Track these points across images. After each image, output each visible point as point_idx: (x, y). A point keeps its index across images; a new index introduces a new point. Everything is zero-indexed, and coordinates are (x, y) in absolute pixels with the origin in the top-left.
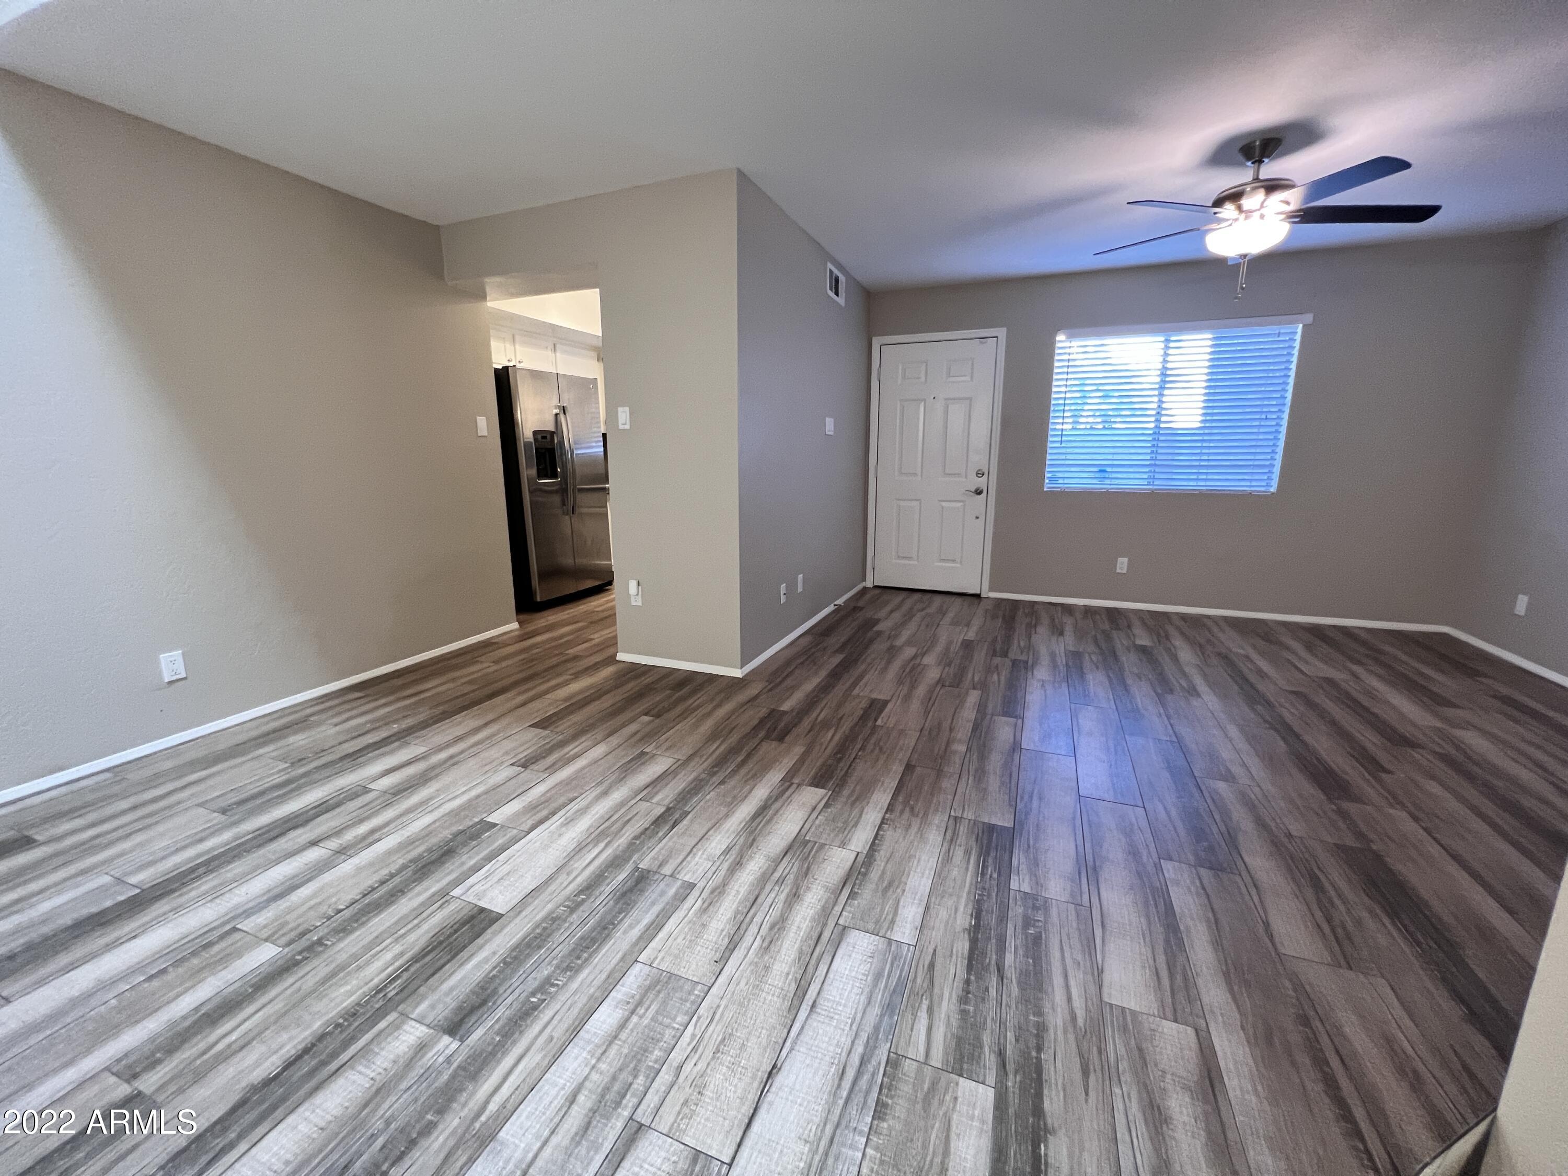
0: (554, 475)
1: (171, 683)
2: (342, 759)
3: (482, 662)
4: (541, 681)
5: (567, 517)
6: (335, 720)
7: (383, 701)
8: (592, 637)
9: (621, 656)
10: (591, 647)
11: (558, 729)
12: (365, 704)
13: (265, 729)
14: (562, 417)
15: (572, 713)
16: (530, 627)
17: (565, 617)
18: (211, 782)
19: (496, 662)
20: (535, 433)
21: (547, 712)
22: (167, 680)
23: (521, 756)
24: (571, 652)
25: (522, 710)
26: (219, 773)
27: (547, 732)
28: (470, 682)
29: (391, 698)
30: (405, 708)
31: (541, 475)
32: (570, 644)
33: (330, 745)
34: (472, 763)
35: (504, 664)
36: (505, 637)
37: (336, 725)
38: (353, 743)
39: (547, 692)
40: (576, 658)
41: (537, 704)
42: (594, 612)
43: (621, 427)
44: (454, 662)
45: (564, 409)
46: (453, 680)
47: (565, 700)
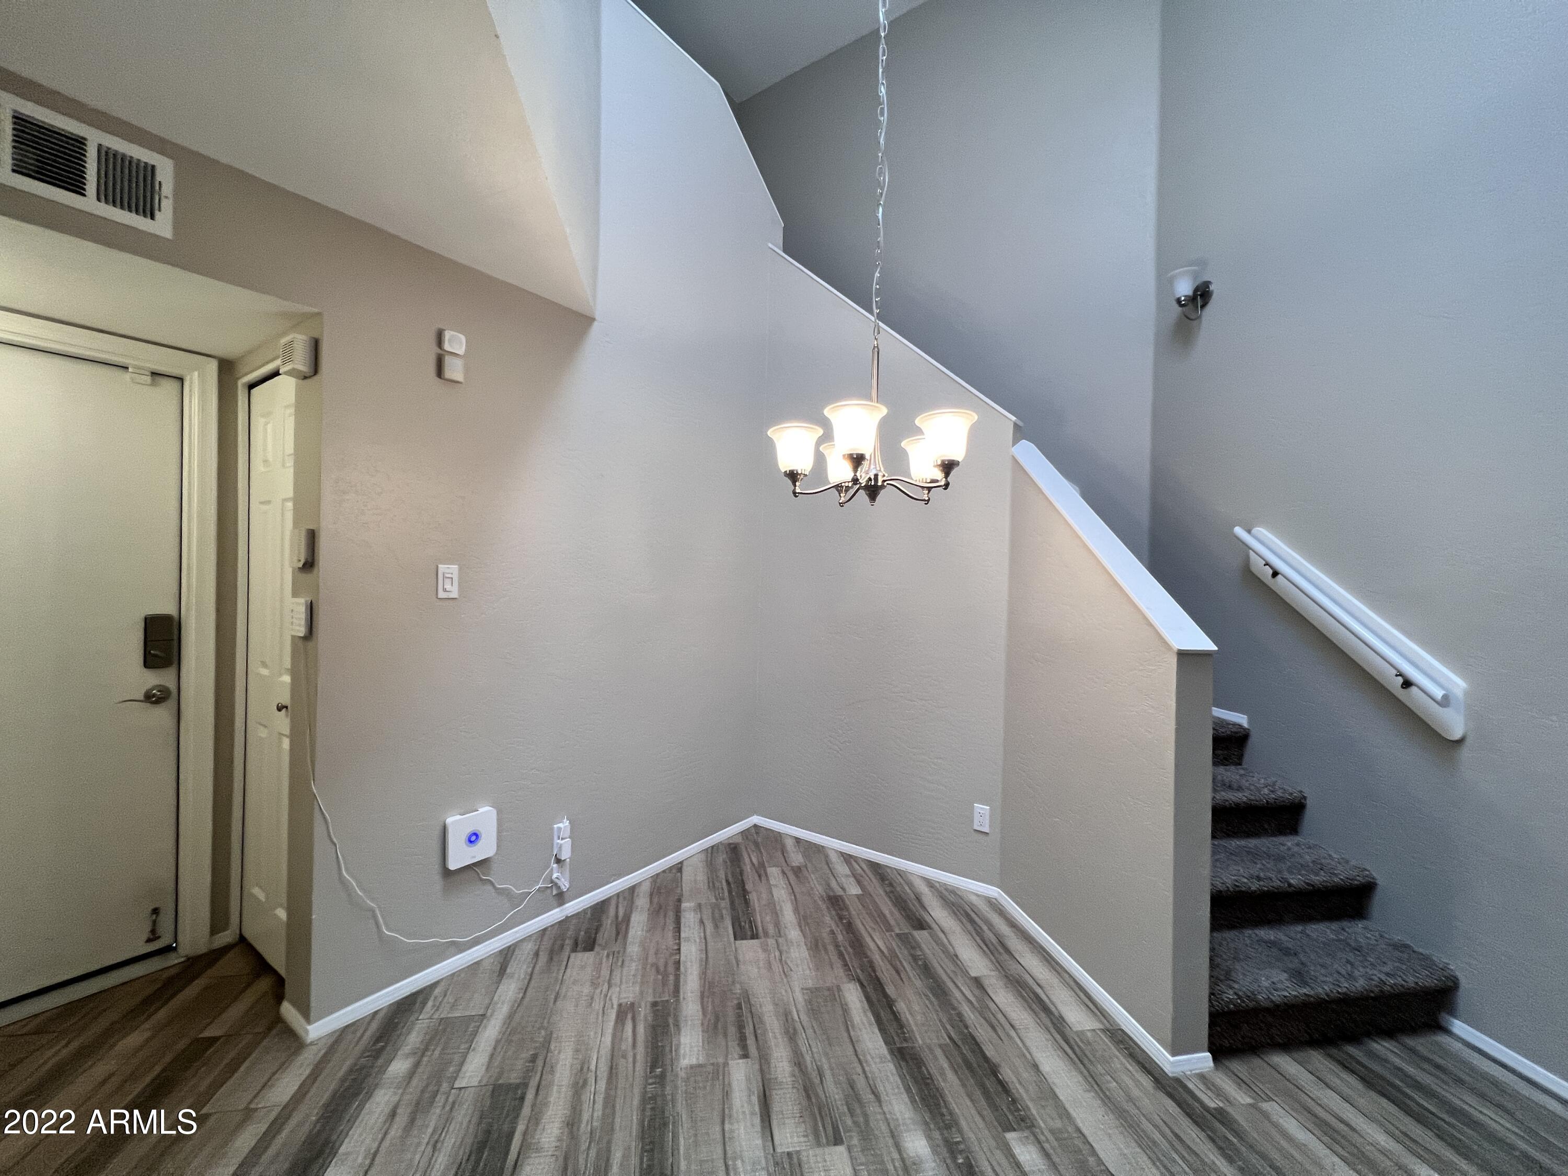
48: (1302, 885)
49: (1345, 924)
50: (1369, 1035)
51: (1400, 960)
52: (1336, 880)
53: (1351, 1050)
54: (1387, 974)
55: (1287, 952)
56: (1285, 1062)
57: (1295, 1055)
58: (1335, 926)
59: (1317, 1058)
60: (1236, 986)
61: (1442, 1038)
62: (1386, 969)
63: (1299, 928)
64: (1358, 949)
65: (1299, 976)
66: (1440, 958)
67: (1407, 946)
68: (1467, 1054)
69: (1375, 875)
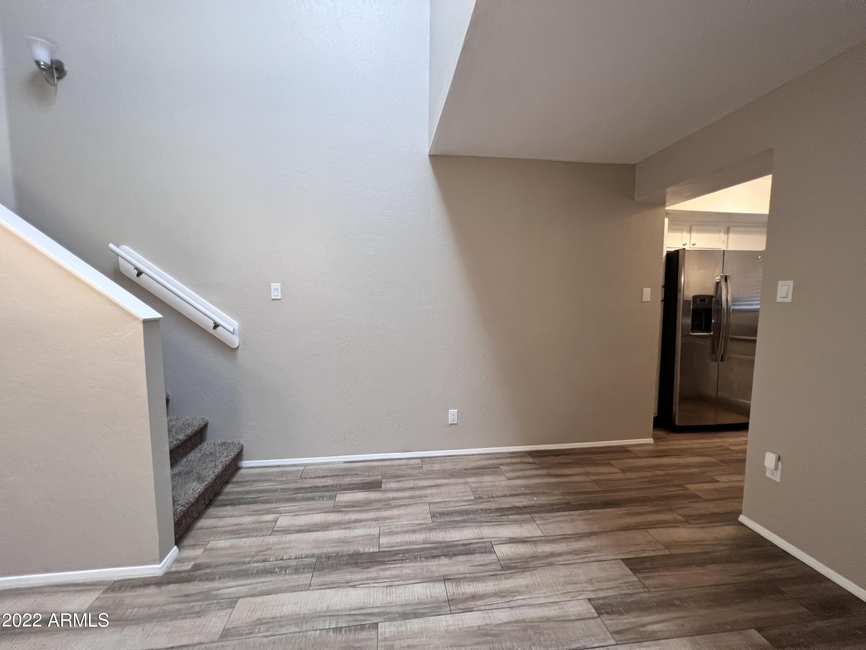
0: (708, 330)
1: (451, 425)
2: (497, 510)
3: (612, 466)
4: (650, 509)
5: (715, 364)
6: (511, 475)
7: (540, 472)
8: (718, 478)
9: (742, 518)
10: (715, 490)
11: (648, 582)
12: (531, 469)
13: (481, 463)
14: (723, 284)
15: (667, 567)
16: (663, 446)
17: (696, 446)
18: (443, 489)
19: (623, 471)
20: (695, 298)
21: (644, 551)
22: (450, 423)
23: (602, 594)
24: (692, 487)
25: (624, 536)
26: (447, 485)
27: (635, 579)
28: (597, 482)
29: (544, 472)
30: (549, 484)
31: (694, 328)
32: (692, 478)
33: (498, 494)
34: (563, 571)
35: (629, 475)
36: (638, 448)
37: (509, 479)
38: (510, 499)
39: (651, 525)
40: (694, 497)
41: (639, 536)
42: (728, 449)
43: (779, 300)
44: (594, 457)
45: (726, 279)
46: (587, 474)
47: (667, 546)
48: (185, 438)
49: (200, 447)
50: (222, 488)
51: (226, 449)
52: (195, 428)
53: (221, 498)
54: (226, 457)
55: (188, 473)
56: (203, 523)
57: (204, 516)
58: (197, 450)
59: (212, 511)
60: (180, 503)
61: (242, 471)
62: (224, 455)
63: (185, 460)
64: (211, 454)
65: (200, 479)
66: (236, 441)
67: (225, 443)
68: (252, 471)
69: (207, 419)
